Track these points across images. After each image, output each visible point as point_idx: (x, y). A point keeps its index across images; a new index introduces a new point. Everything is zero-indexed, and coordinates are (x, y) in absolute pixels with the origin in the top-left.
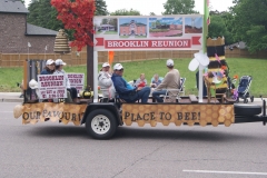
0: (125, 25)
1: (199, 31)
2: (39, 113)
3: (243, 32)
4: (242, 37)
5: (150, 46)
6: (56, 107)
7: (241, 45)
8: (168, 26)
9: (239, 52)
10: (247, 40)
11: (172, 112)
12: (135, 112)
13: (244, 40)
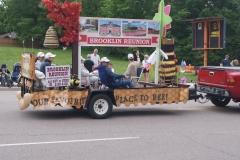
0: (105, 25)
1: (157, 32)
2: (46, 100)
3: (15, 23)
4: (14, 28)
5: (123, 43)
6: (61, 94)
7: (13, 35)
8: (136, 28)
9: (11, 41)
10: (18, 30)
11: (149, 95)
12: (123, 95)
13: (15, 31)
